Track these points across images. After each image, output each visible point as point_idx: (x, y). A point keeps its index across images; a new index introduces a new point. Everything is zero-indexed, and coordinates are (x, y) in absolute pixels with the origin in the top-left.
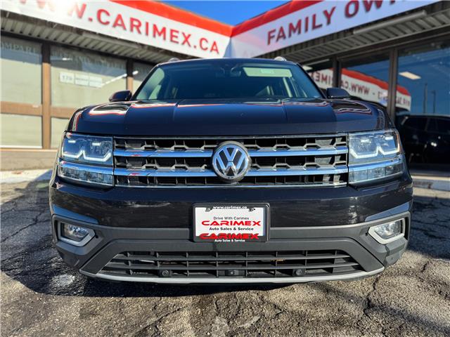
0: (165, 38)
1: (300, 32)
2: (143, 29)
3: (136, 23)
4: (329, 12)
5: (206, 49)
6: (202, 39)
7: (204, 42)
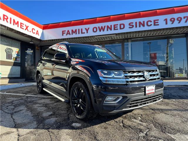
0: (18, 26)
1: (76, 34)
2: (9, 20)
3: (6, 17)
4: (87, 29)
5: (34, 33)
6: (33, 29)
7: (33, 30)
